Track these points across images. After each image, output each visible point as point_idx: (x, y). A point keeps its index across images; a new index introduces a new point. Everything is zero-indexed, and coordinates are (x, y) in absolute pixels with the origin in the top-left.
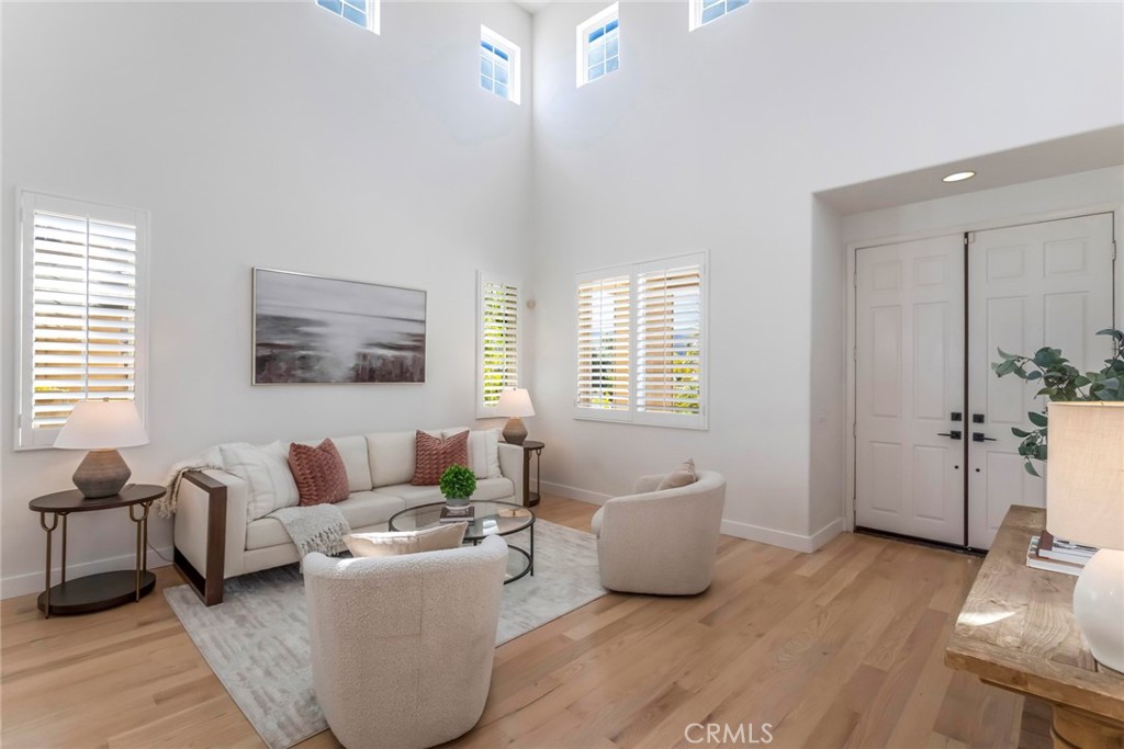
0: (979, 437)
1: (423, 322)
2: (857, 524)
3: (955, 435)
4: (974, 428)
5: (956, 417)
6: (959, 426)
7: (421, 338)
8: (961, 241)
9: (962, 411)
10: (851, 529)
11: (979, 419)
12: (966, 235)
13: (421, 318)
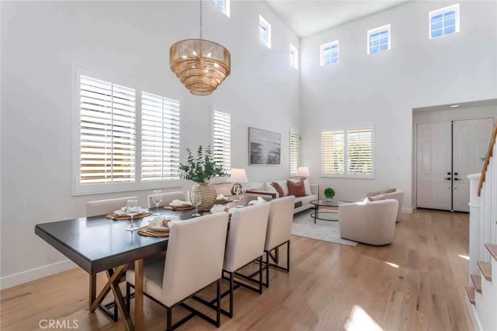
0: (456, 179)
1: (280, 144)
2: (418, 206)
3: (449, 179)
4: (455, 177)
5: (449, 174)
6: (450, 176)
7: (279, 150)
8: (451, 123)
9: (451, 172)
10: (416, 208)
11: (456, 174)
12: (452, 122)
13: (279, 143)
